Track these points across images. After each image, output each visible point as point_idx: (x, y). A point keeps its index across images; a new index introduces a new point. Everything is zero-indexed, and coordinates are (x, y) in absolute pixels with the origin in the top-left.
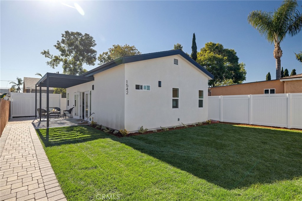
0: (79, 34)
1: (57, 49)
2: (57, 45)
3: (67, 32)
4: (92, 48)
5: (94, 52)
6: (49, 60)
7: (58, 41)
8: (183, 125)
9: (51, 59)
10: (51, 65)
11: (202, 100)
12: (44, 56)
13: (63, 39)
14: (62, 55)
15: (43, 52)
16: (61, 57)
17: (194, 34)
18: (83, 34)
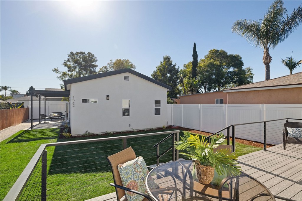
0: (82, 53)
1: (65, 66)
2: (64, 63)
3: (72, 53)
4: (94, 63)
5: (96, 66)
6: (59, 75)
7: (65, 60)
8: (133, 130)
9: (61, 75)
10: (61, 79)
11: (160, 109)
12: (55, 72)
13: (68, 59)
14: (69, 71)
15: (54, 69)
16: (68, 73)
17: (195, 44)
18: (86, 53)
